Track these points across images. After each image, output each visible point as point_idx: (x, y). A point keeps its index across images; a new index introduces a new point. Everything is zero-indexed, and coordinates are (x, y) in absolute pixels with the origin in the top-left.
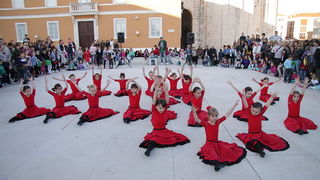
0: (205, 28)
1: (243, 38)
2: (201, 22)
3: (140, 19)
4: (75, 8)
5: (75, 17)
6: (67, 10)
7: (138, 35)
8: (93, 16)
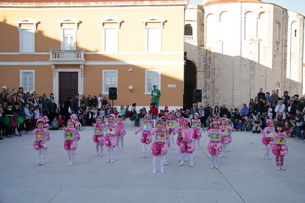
0: (213, 82)
1: (261, 95)
2: (207, 75)
3: (134, 74)
4: (56, 55)
5: (57, 66)
6: (47, 58)
7: (131, 90)
8: (78, 66)
